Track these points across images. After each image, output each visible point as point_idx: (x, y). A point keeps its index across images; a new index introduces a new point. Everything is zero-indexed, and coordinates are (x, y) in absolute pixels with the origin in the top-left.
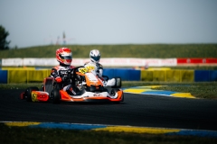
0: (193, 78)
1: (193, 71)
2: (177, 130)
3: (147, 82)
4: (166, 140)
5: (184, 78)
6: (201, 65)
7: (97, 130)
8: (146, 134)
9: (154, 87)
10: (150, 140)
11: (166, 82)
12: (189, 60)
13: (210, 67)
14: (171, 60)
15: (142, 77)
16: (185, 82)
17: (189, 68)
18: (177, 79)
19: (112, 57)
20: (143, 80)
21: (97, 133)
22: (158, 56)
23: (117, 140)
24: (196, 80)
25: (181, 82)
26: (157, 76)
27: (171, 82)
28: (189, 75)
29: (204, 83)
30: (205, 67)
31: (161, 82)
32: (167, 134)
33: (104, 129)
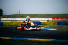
0: (56, 24)
1: (56, 22)
2: (52, 40)
3: (43, 25)
4: (49, 43)
5: (54, 24)
6: (59, 20)
7: (29, 40)
8: (43, 41)
9: (45, 27)
10: (44, 43)
11: (49, 25)
12: (55, 19)
13: (61, 21)
14: (50, 19)
15: (42, 24)
16: (54, 25)
17: (55, 21)
18: (52, 24)
19: (33, 18)
20: (42, 25)
21: (29, 41)
22: (47, 18)
23: (34, 43)
24: (57, 24)
25: (53, 25)
26: (46, 24)
27: (50, 25)
28: (55, 23)
29: (60, 25)
30: (60, 21)
31: (47, 25)
32: (49, 41)
33: (31, 40)
